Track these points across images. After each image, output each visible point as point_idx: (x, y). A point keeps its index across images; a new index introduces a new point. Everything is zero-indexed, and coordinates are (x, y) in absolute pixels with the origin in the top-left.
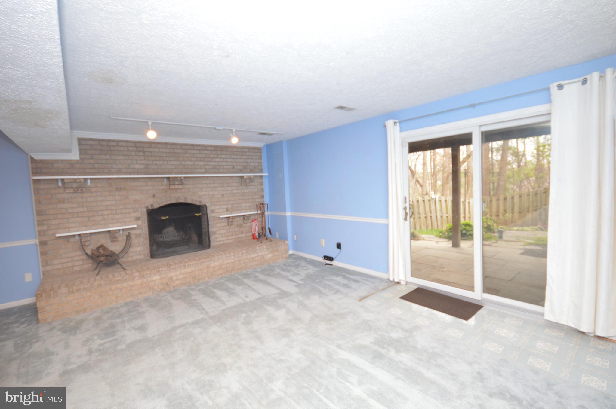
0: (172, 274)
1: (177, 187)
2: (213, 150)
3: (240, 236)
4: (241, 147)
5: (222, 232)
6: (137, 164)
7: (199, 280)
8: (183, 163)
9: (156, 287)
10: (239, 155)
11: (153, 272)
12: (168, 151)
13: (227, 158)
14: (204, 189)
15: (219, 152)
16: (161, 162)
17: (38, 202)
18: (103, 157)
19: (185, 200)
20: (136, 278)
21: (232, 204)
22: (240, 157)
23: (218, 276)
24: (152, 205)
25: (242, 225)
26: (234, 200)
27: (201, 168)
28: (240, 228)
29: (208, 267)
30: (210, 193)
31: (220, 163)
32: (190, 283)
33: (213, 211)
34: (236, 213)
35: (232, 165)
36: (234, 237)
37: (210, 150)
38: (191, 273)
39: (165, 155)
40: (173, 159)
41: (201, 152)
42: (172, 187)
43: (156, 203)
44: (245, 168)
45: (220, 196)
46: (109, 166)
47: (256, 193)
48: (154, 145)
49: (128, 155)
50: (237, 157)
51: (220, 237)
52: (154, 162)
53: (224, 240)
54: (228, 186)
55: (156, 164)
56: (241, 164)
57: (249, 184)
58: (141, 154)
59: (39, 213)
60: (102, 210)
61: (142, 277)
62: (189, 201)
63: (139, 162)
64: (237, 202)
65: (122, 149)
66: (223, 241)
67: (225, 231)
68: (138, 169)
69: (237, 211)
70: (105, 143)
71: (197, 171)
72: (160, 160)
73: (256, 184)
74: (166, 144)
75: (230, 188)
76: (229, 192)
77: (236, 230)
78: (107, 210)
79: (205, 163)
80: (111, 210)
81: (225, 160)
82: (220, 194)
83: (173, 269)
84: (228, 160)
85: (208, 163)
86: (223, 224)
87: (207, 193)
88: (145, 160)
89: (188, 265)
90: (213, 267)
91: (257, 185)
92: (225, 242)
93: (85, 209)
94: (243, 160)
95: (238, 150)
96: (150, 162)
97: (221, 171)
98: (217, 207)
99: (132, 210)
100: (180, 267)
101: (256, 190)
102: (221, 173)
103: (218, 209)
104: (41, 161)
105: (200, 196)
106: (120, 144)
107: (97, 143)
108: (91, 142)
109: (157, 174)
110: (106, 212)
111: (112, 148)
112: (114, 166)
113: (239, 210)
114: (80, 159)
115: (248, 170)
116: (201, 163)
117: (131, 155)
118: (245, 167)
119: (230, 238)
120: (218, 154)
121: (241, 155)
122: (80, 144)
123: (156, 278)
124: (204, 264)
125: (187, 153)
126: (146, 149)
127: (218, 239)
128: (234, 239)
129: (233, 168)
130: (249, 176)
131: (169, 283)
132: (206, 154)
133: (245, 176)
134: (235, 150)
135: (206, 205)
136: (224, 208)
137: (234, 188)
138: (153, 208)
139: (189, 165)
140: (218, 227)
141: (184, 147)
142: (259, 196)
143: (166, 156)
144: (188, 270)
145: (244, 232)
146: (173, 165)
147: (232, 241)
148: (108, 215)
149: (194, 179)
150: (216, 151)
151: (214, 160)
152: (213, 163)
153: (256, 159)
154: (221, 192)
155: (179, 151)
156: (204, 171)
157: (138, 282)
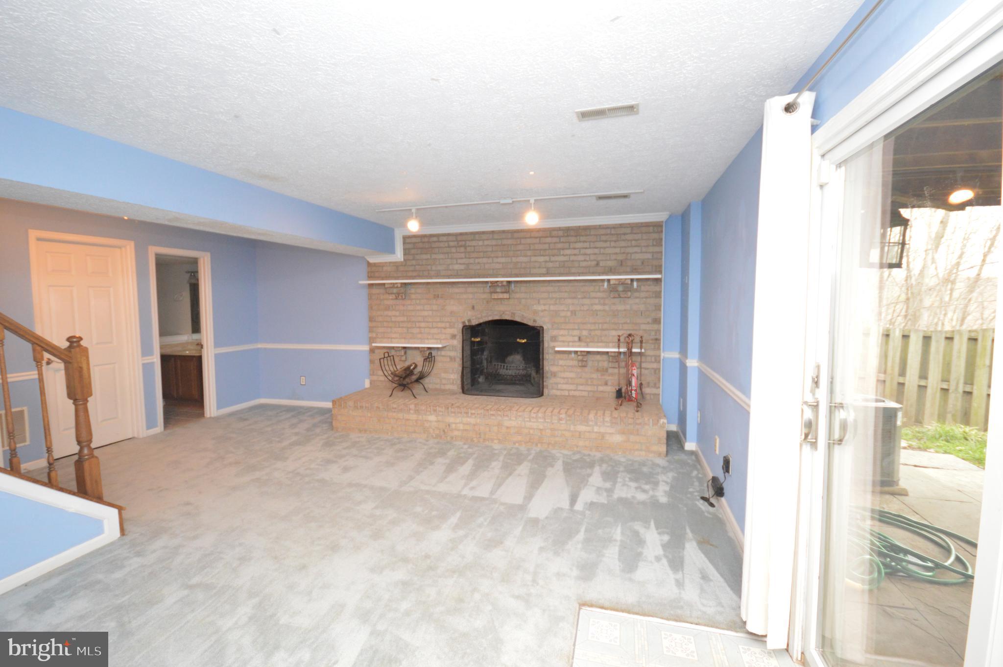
0: (451, 419)
1: (501, 296)
2: (563, 236)
3: (601, 388)
4: (616, 225)
5: (567, 375)
6: (457, 263)
7: (484, 440)
8: (514, 259)
9: (431, 431)
10: (610, 241)
11: (429, 410)
12: (494, 242)
13: (586, 248)
14: (542, 302)
15: (573, 239)
16: (485, 260)
17: (371, 308)
18: (424, 257)
19: (512, 316)
20: (412, 412)
21: (591, 330)
22: (613, 244)
23: (514, 443)
24: (469, 321)
25: (607, 370)
26: (595, 323)
27: (539, 267)
28: (602, 375)
29: (499, 425)
30: (552, 308)
31: (572, 258)
32: (472, 440)
33: (554, 339)
34: (598, 347)
35: (595, 260)
36: (589, 388)
37: (557, 237)
38: (474, 425)
39: (490, 249)
40: (500, 254)
41: (543, 240)
42: (495, 296)
43: (474, 318)
44: (621, 265)
45: (569, 314)
46: (429, 267)
47: (642, 313)
48: (477, 237)
49: (448, 253)
50: (608, 244)
51: (563, 384)
52: (477, 261)
53: (571, 390)
54: (585, 298)
55: (479, 263)
56: (613, 257)
57: (626, 296)
58: (462, 249)
59: (371, 319)
60: (419, 322)
61: (417, 411)
62: (518, 319)
63: (459, 261)
64: (600, 327)
65: (442, 245)
66: (569, 390)
67: (573, 375)
68: (457, 270)
69: (598, 342)
70: (426, 240)
71: (534, 271)
72: (484, 257)
73: (643, 295)
74: (493, 232)
75: (587, 301)
76: (586, 308)
77: (594, 376)
78: (424, 322)
79: (547, 258)
80: (427, 322)
81: (583, 251)
82: (568, 311)
83: (452, 412)
84: (589, 251)
85: (553, 259)
86: (571, 363)
87: (547, 307)
88: (466, 258)
89: (472, 414)
90: (508, 428)
91: (646, 298)
92: (572, 393)
93: (405, 319)
94: (618, 250)
95: (608, 231)
96: (472, 261)
97: (573, 270)
98: (562, 332)
99: (448, 325)
100: (461, 413)
101: (642, 307)
102: (574, 274)
103: (562, 335)
104: (375, 265)
105: (536, 312)
106: (441, 239)
107: (418, 240)
108: (414, 240)
109: (479, 277)
110: (423, 325)
111: (434, 245)
112: (434, 268)
113: (602, 342)
114: (404, 259)
115: (628, 269)
116: (541, 259)
117: (451, 253)
118: (621, 263)
119: (580, 388)
120: (569, 243)
121: (615, 241)
122: (404, 243)
123: (432, 418)
124: (493, 417)
125: (520, 244)
126: (468, 243)
127: (560, 386)
128: (589, 391)
129: (598, 264)
130: (621, 279)
131: (446, 431)
132: (549, 243)
133: (613, 279)
134: (602, 232)
135: (543, 328)
136: (575, 336)
137: (597, 301)
138: (470, 324)
139: (521, 262)
140: (561, 366)
141: (516, 235)
142: (649, 320)
143: (492, 251)
144: (472, 420)
145: (609, 383)
146: (500, 263)
147: (585, 394)
148: (425, 328)
149: (528, 285)
150: (568, 236)
151: (562, 252)
152: (561, 258)
153: (648, 246)
154: (571, 308)
155: (509, 242)
156: (544, 271)
157: (413, 417)
